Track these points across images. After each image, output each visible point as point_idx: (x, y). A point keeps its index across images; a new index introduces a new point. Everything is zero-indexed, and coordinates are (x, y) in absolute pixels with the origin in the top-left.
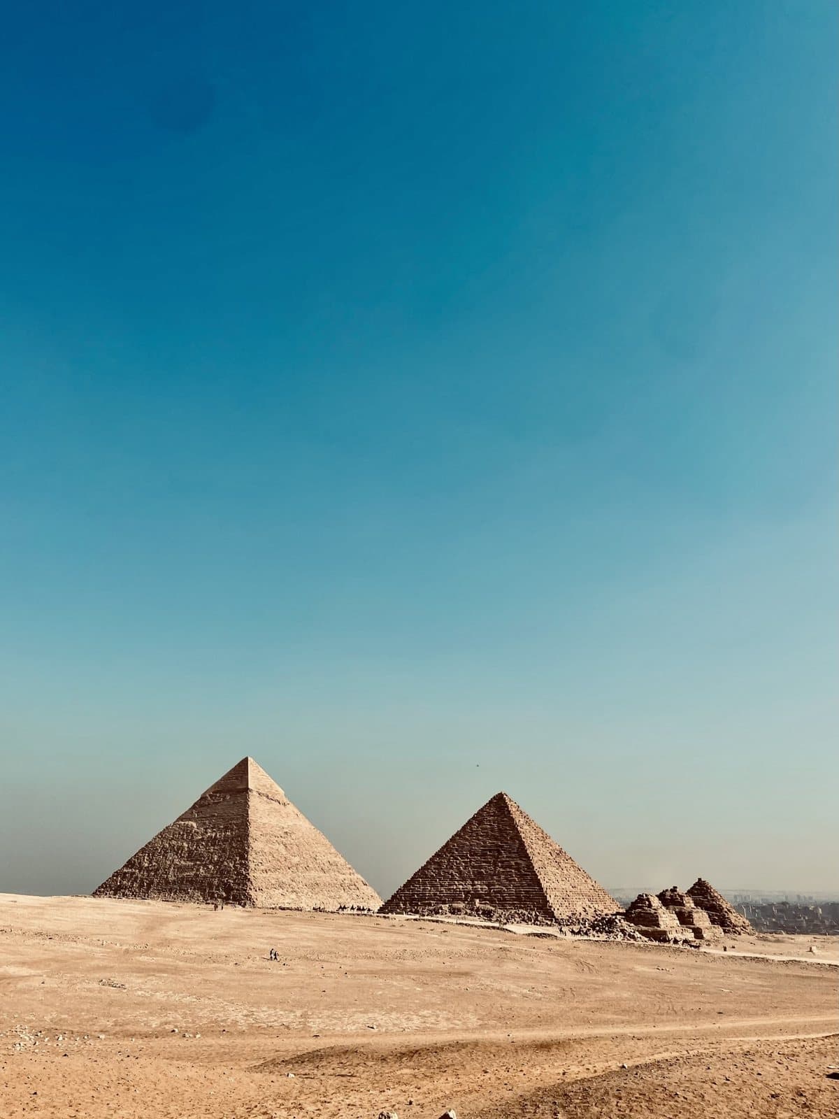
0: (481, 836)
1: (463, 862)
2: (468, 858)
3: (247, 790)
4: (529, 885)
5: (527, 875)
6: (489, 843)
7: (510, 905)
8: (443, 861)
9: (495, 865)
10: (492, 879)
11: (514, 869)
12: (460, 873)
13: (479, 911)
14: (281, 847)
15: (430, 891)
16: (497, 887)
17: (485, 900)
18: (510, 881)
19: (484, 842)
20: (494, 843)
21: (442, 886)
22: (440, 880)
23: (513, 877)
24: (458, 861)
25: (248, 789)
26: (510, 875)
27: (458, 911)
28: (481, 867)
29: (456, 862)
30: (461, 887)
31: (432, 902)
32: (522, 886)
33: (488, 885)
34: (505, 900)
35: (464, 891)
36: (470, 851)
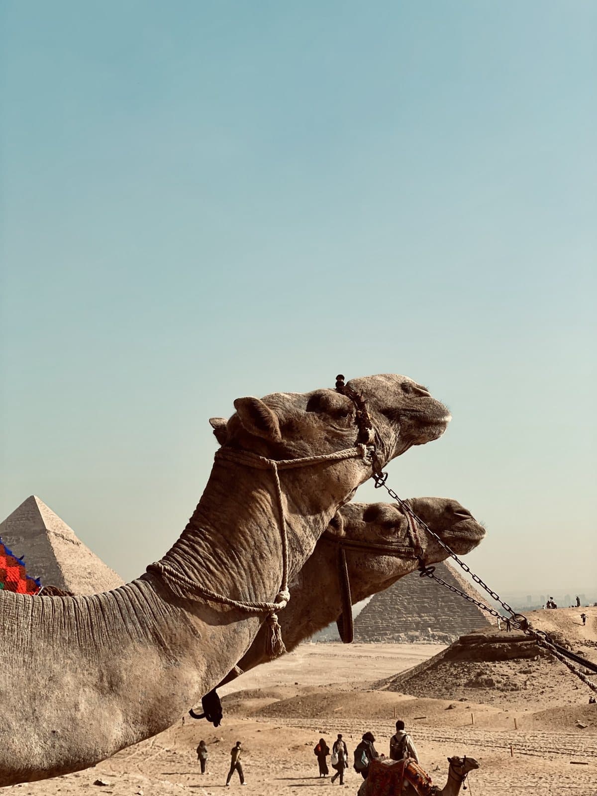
0: (416, 577)
1: (405, 599)
2: (409, 595)
3: (44, 531)
4: (472, 615)
5: (468, 607)
6: (426, 582)
7: (460, 631)
8: (386, 598)
9: (437, 601)
10: (438, 611)
11: (454, 602)
12: (405, 608)
13: (435, 637)
14: (91, 588)
15: (382, 623)
16: (444, 617)
17: (436, 628)
18: (454, 612)
19: (421, 582)
20: (430, 582)
21: (391, 619)
22: (388, 614)
23: (456, 609)
24: (401, 598)
25: (46, 530)
26: (453, 608)
27: (417, 638)
28: (424, 602)
29: (399, 599)
30: (410, 619)
31: (388, 632)
32: (465, 615)
33: (435, 616)
34: (454, 627)
35: (415, 622)
36: (409, 589)
